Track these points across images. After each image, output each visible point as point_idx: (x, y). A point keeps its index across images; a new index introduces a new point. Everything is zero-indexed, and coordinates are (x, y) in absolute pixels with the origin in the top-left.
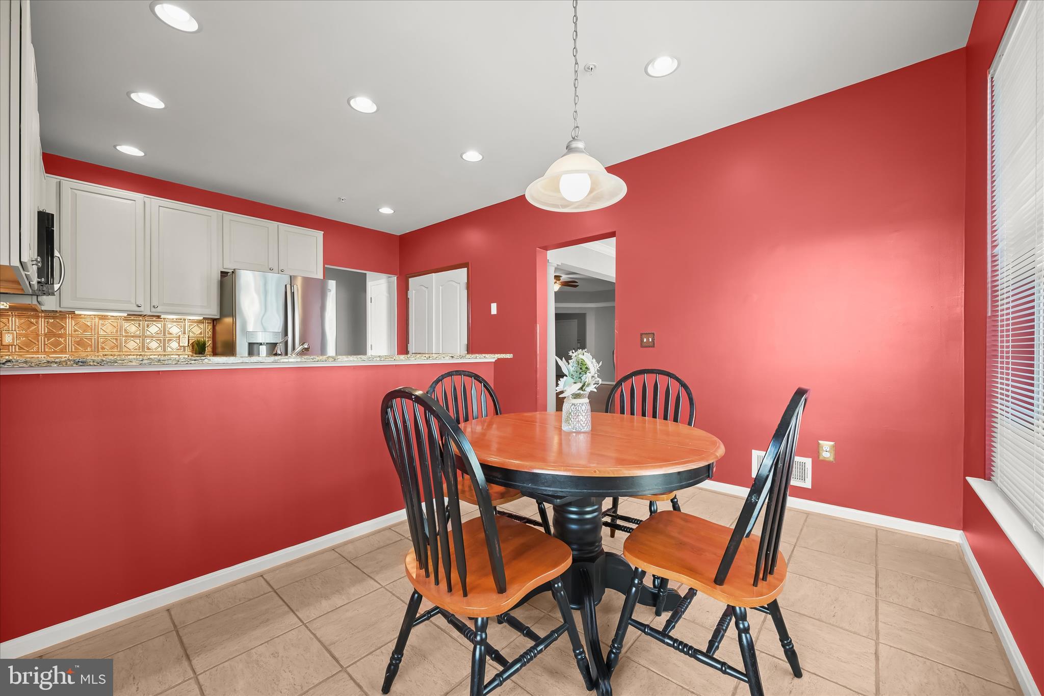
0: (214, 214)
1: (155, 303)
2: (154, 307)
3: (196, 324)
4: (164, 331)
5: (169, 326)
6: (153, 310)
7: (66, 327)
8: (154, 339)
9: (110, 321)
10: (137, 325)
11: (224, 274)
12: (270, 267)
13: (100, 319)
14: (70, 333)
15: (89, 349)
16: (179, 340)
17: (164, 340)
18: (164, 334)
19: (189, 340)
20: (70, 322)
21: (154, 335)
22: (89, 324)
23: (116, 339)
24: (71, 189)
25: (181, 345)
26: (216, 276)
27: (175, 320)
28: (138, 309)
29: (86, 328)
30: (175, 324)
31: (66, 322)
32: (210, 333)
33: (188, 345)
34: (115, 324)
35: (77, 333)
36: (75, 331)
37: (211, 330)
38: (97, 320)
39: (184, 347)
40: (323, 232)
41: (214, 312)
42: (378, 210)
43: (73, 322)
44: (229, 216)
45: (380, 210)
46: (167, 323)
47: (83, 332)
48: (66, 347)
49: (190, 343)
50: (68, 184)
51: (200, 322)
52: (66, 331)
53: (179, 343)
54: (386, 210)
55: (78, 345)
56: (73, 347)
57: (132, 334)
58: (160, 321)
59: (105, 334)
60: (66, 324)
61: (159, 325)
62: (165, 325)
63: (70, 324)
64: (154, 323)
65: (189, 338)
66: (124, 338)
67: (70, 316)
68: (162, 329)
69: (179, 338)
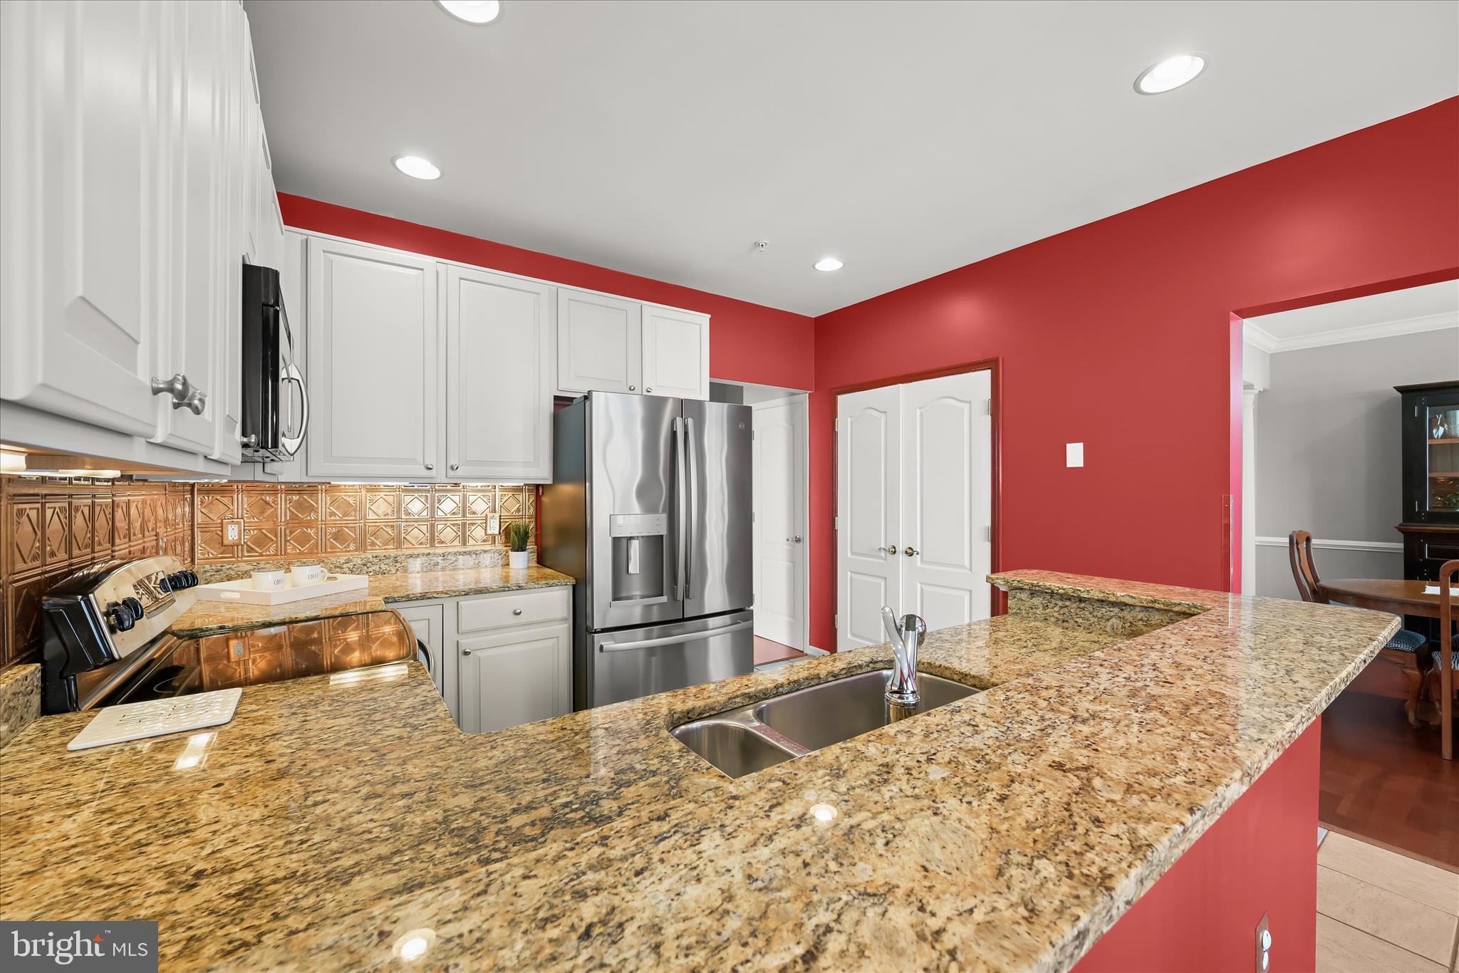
0: (543, 288)
1: (452, 462)
2: (452, 468)
3: (510, 494)
4: (464, 509)
5: (472, 499)
6: (451, 473)
7: (318, 508)
8: (449, 523)
9: (382, 494)
10: (423, 500)
11: (561, 402)
12: (630, 384)
13: (368, 490)
14: (324, 519)
15: (352, 547)
16: (486, 523)
17: (464, 525)
18: (464, 515)
19: (500, 522)
20: (324, 499)
21: (449, 516)
22: (351, 501)
23: (392, 526)
24: (324, 251)
25: (489, 532)
26: (548, 406)
27: (479, 488)
28: (426, 473)
29: (347, 509)
30: (479, 494)
31: (318, 499)
32: (532, 510)
33: (500, 533)
34: (390, 499)
35: (333, 518)
36: (332, 514)
37: (534, 504)
38: (364, 492)
39: (494, 537)
40: (709, 316)
41: (543, 474)
42: (814, 267)
43: (328, 498)
44: (568, 292)
45: (818, 266)
46: (468, 494)
47: (344, 516)
48: (317, 543)
49: (502, 529)
50: (322, 242)
51: (518, 489)
52: (317, 516)
53: (486, 530)
54: (829, 264)
55: (334, 540)
56: (328, 544)
57: (416, 517)
58: (457, 491)
59: (376, 517)
60: (317, 504)
61: (456, 499)
62: (465, 496)
63: (323, 502)
64: (449, 495)
65: (500, 519)
66: (403, 524)
67: (324, 487)
68: (460, 505)
69: (486, 520)
